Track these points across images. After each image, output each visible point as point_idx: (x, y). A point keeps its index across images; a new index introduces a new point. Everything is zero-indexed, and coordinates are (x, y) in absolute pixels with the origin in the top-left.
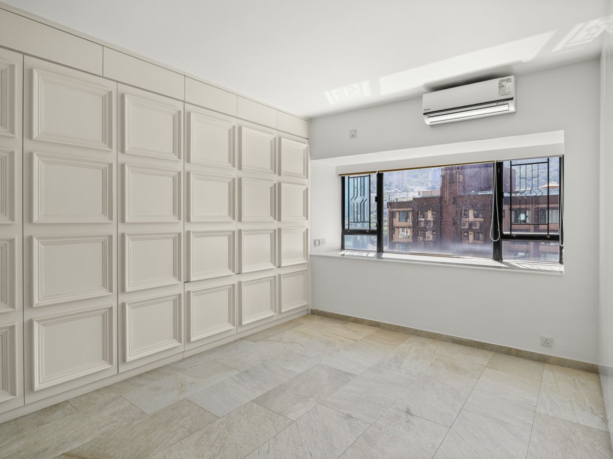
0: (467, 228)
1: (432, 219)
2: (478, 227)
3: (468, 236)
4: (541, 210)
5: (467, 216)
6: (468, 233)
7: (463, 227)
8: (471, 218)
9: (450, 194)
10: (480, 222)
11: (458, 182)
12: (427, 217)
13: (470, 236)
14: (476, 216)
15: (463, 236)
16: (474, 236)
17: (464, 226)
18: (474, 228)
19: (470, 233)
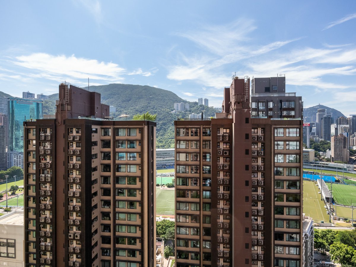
0: (72, 140)
1: (49, 134)
2: (78, 139)
3: (73, 145)
4: (116, 129)
5: (72, 132)
6: (72, 143)
7: (69, 140)
8: (74, 133)
9: (62, 117)
10: (79, 136)
11: (66, 110)
12: (47, 133)
13: (74, 144)
14: (77, 132)
15: (70, 145)
16: (76, 144)
17: (70, 138)
18: (75, 140)
19: (74, 143)
